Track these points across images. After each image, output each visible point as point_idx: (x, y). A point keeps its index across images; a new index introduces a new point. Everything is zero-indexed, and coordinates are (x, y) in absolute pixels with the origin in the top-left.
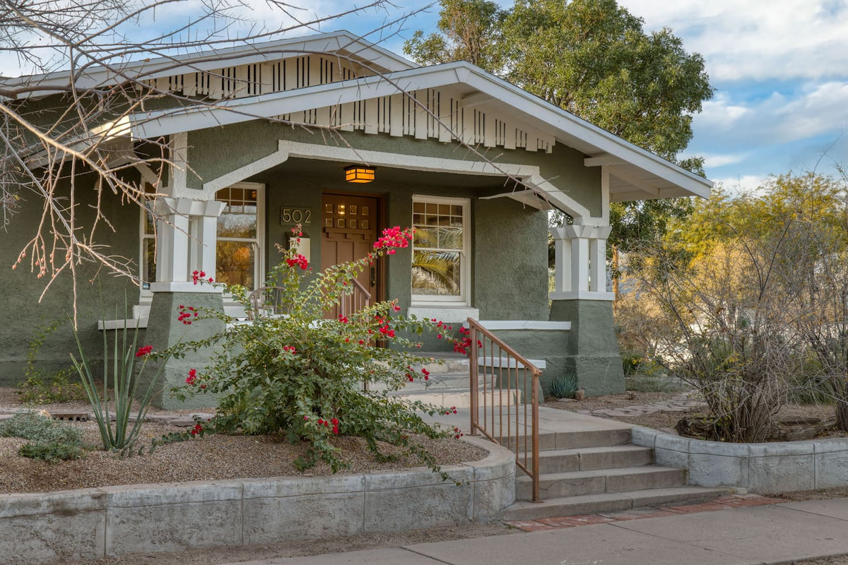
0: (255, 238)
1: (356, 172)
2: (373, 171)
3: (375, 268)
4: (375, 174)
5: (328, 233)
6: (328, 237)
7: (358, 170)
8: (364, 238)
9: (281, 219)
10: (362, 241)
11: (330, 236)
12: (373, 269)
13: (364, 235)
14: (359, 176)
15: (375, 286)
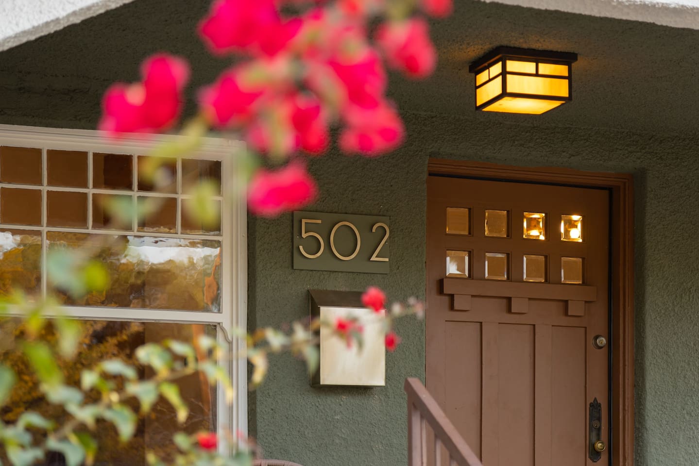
0: (219, 311)
1: (504, 73)
2: (562, 70)
3: (603, 401)
4: (569, 78)
5: (452, 297)
6: (452, 308)
7: (512, 66)
8: (566, 313)
9: (293, 251)
10: (564, 321)
11: (457, 306)
12: (595, 407)
13: (566, 302)
14: (515, 84)
15: (604, 458)
